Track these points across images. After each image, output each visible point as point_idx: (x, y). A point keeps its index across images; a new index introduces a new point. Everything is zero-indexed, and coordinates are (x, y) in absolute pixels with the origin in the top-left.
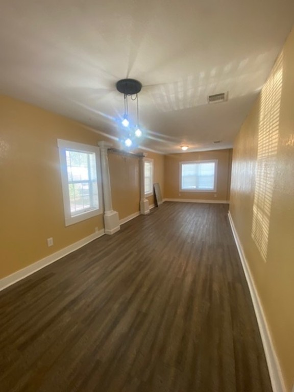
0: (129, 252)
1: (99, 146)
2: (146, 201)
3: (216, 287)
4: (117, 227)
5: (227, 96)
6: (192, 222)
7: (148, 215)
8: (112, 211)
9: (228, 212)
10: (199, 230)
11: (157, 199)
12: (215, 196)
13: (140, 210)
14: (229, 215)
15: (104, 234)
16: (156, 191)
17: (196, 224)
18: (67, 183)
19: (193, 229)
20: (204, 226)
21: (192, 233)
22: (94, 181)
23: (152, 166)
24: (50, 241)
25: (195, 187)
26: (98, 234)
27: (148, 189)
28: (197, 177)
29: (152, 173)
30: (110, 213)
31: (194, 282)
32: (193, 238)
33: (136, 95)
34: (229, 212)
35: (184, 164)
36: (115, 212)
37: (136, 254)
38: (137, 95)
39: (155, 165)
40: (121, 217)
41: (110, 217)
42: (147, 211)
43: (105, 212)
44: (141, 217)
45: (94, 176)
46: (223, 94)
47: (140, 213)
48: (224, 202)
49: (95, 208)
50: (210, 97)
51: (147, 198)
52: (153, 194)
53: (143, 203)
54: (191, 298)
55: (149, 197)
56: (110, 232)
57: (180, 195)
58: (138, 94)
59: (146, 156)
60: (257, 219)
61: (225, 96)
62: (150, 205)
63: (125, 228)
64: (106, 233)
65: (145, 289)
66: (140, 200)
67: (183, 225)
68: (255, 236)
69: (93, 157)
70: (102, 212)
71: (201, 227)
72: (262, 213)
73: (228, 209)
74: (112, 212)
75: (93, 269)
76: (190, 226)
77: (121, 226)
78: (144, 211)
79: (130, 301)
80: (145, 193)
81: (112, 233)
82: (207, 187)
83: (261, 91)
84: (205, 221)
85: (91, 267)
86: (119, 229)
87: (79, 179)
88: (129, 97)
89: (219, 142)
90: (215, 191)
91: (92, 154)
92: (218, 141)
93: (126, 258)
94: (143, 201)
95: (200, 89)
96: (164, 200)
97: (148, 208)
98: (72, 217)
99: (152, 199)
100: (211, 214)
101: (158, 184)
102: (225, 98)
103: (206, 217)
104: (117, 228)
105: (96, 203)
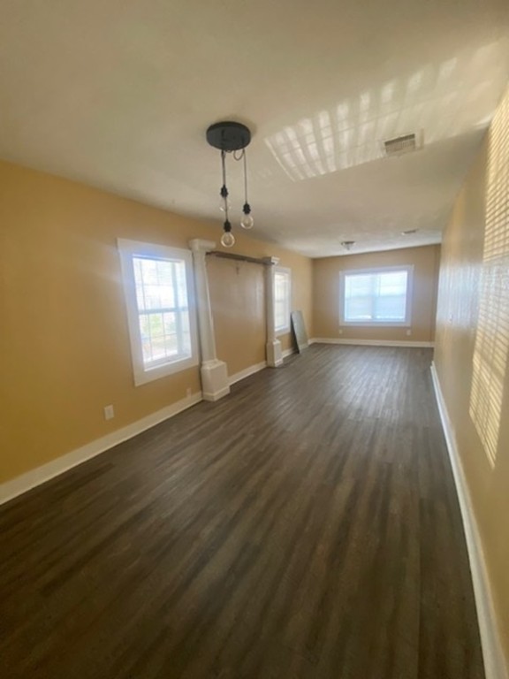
0: (240, 434)
1: (190, 249)
2: (276, 342)
3: (395, 507)
4: (223, 389)
5: (422, 139)
6: (360, 382)
7: (281, 367)
8: (216, 360)
9: (431, 364)
10: (372, 397)
11: (298, 338)
12: (409, 333)
13: (266, 359)
14: (433, 368)
15: (201, 399)
16: (295, 325)
17: (367, 386)
18: (137, 313)
19: (361, 395)
20: (382, 391)
21: (358, 401)
22: (183, 309)
23: (287, 281)
24: (109, 412)
25: (369, 317)
26: (191, 400)
27: (280, 323)
28: (373, 300)
29: (287, 293)
30: (209, 366)
31: (355, 494)
32: (360, 410)
33: (241, 150)
34: (433, 363)
35: (349, 274)
36: (222, 363)
37: (253, 436)
38: (244, 151)
39: (293, 278)
40: (231, 372)
41: (212, 370)
42: (278, 361)
43: (204, 362)
44: (269, 370)
45: (183, 301)
46: (413, 136)
47: (266, 364)
48: (426, 344)
49: (186, 355)
50: (387, 143)
51: (278, 338)
52: (289, 330)
53: (272, 347)
54: (345, 526)
55: (283, 336)
56: (212, 397)
57: (341, 332)
58: (246, 149)
59: (276, 263)
60: (480, 381)
61: (417, 138)
62: (283, 350)
63: (237, 389)
64: (205, 398)
65: (261, 503)
66: (267, 342)
67: (342, 386)
68: (476, 414)
69: (181, 268)
70: (197, 363)
71: (377, 392)
72: (489, 369)
73: (431, 358)
74: (215, 363)
75: (177, 460)
76: (355, 390)
77: (231, 386)
78: (273, 360)
79: (234, 522)
80: (276, 330)
81: (216, 399)
82: (392, 317)
83: (490, 124)
84: (385, 380)
85: (176, 456)
86: (228, 392)
87: (156, 306)
88: (229, 155)
89: (414, 231)
90: (408, 325)
91: (179, 262)
92: (412, 229)
93: (233, 444)
94: (272, 343)
95: (364, 128)
96: (310, 342)
97: (281, 355)
98: (146, 370)
99: (287, 340)
100: (398, 366)
101: (300, 313)
102: (418, 145)
103: (388, 373)
104: (225, 390)
105: (188, 346)
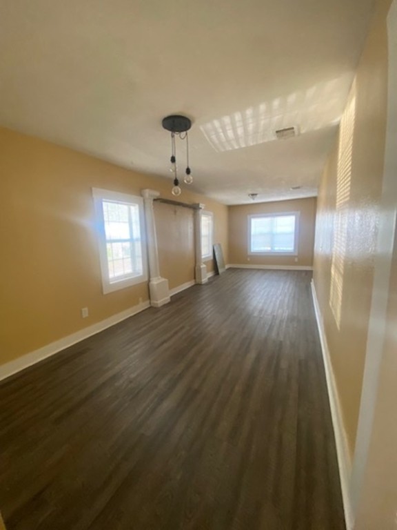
0: (181, 325)
1: (142, 196)
2: (203, 266)
3: (284, 364)
5: (299, 130)
6: (262, 293)
7: (206, 284)
8: (160, 277)
9: (311, 281)
10: (271, 302)
11: (218, 264)
12: (296, 260)
13: (195, 278)
14: (312, 284)
15: (149, 306)
16: (216, 254)
17: (268, 295)
18: (104, 241)
19: (263, 301)
20: (277, 298)
21: (261, 305)
22: (137, 240)
23: (211, 222)
24: (85, 312)
25: (269, 249)
26: (142, 306)
27: (206, 252)
28: (272, 235)
29: (211, 231)
30: (155, 282)
31: (258, 359)
32: (261, 311)
33: (184, 133)
34: (312, 280)
35: (254, 217)
36: (163, 280)
37: (189, 328)
38: (186, 134)
39: (214, 219)
40: (171, 287)
41: (158, 284)
42: (204, 280)
43: (151, 279)
44: (198, 287)
45: (137, 233)
46: (293, 128)
47: (195, 281)
48: (308, 268)
49: (139, 273)
50: (277, 132)
51: (204, 263)
52: (212, 258)
53: (200, 270)
54: (252, 376)
55: (208, 262)
56: (157, 304)
57: (249, 259)
58: (188, 131)
59: (203, 208)
61: (296, 129)
62: (208, 272)
63: (176, 299)
64: (152, 305)
65: (197, 365)
66: (195, 266)
67: (249, 296)
69: (135, 210)
70: (146, 279)
71: (274, 299)
72: (338, 273)
73: (312, 277)
74: (159, 279)
75: (136, 344)
76: (258, 298)
77: (171, 297)
78: (200, 279)
79: (180, 376)
80: (203, 257)
81: (159, 305)
82: (285, 249)
83: (339, 122)
84: (279, 292)
85: (134, 343)
86: (169, 301)
87: (118, 238)
88: (177, 135)
89: (298, 188)
90: (296, 254)
91: (134, 206)
92: (297, 186)
93: (176, 333)
94: (200, 267)
95: (262, 122)
96: (227, 267)
97: (206, 275)
98: (111, 283)
99: (211, 265)
100: (288, 283)
101: (219, 245)
102: (296, 133)
103: (281, 288)
104: (167, 299)
105: (140, 268)
